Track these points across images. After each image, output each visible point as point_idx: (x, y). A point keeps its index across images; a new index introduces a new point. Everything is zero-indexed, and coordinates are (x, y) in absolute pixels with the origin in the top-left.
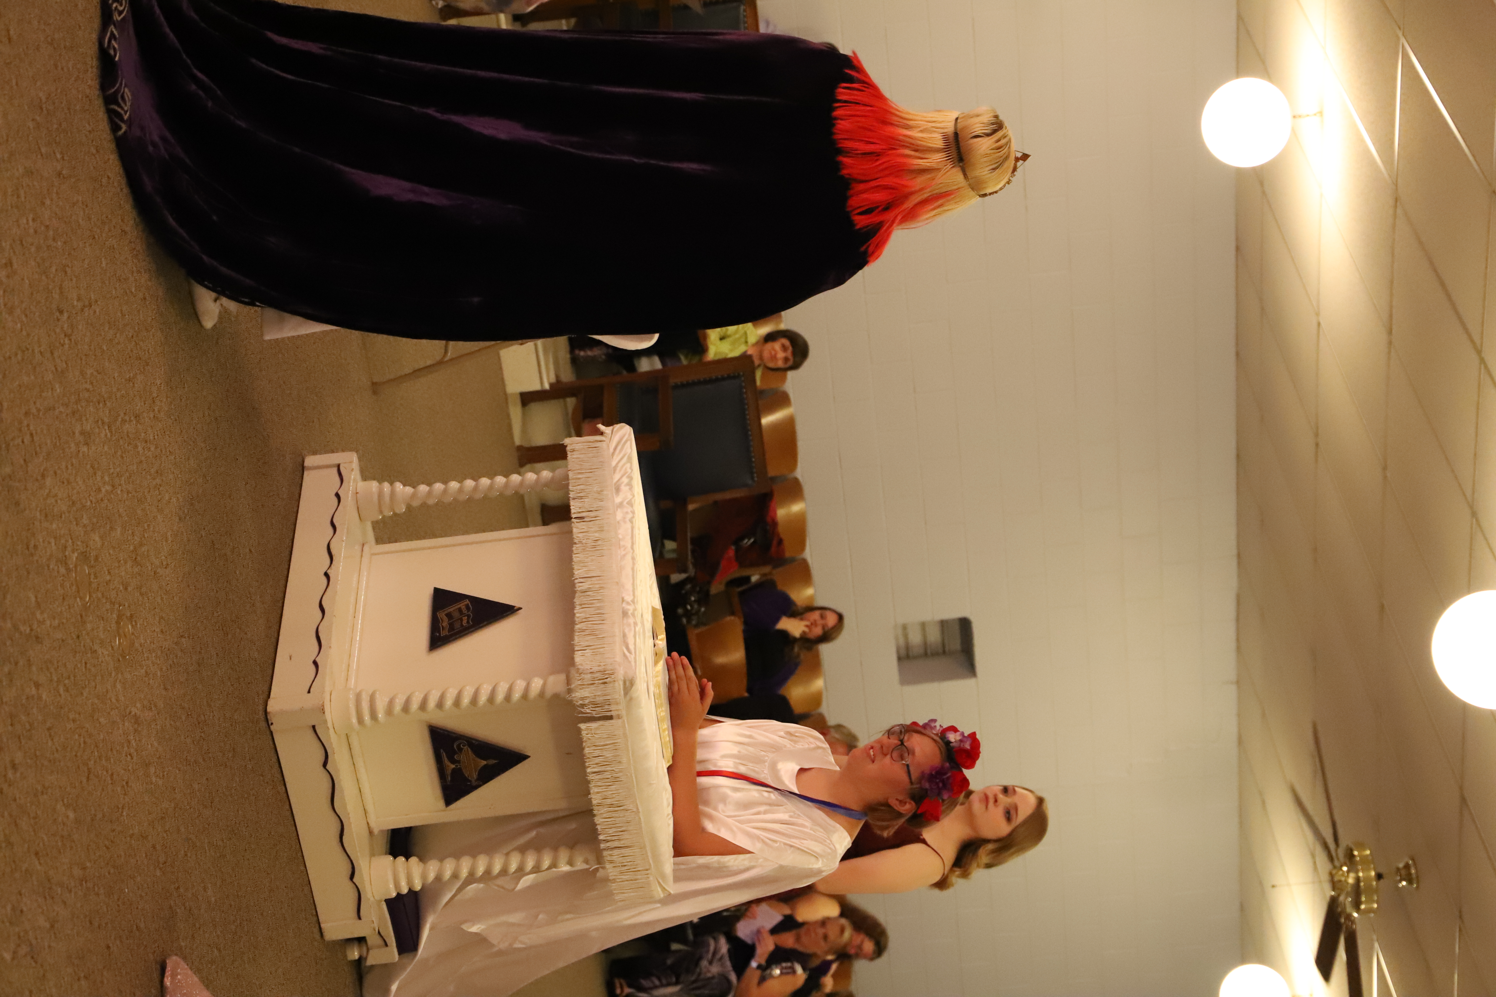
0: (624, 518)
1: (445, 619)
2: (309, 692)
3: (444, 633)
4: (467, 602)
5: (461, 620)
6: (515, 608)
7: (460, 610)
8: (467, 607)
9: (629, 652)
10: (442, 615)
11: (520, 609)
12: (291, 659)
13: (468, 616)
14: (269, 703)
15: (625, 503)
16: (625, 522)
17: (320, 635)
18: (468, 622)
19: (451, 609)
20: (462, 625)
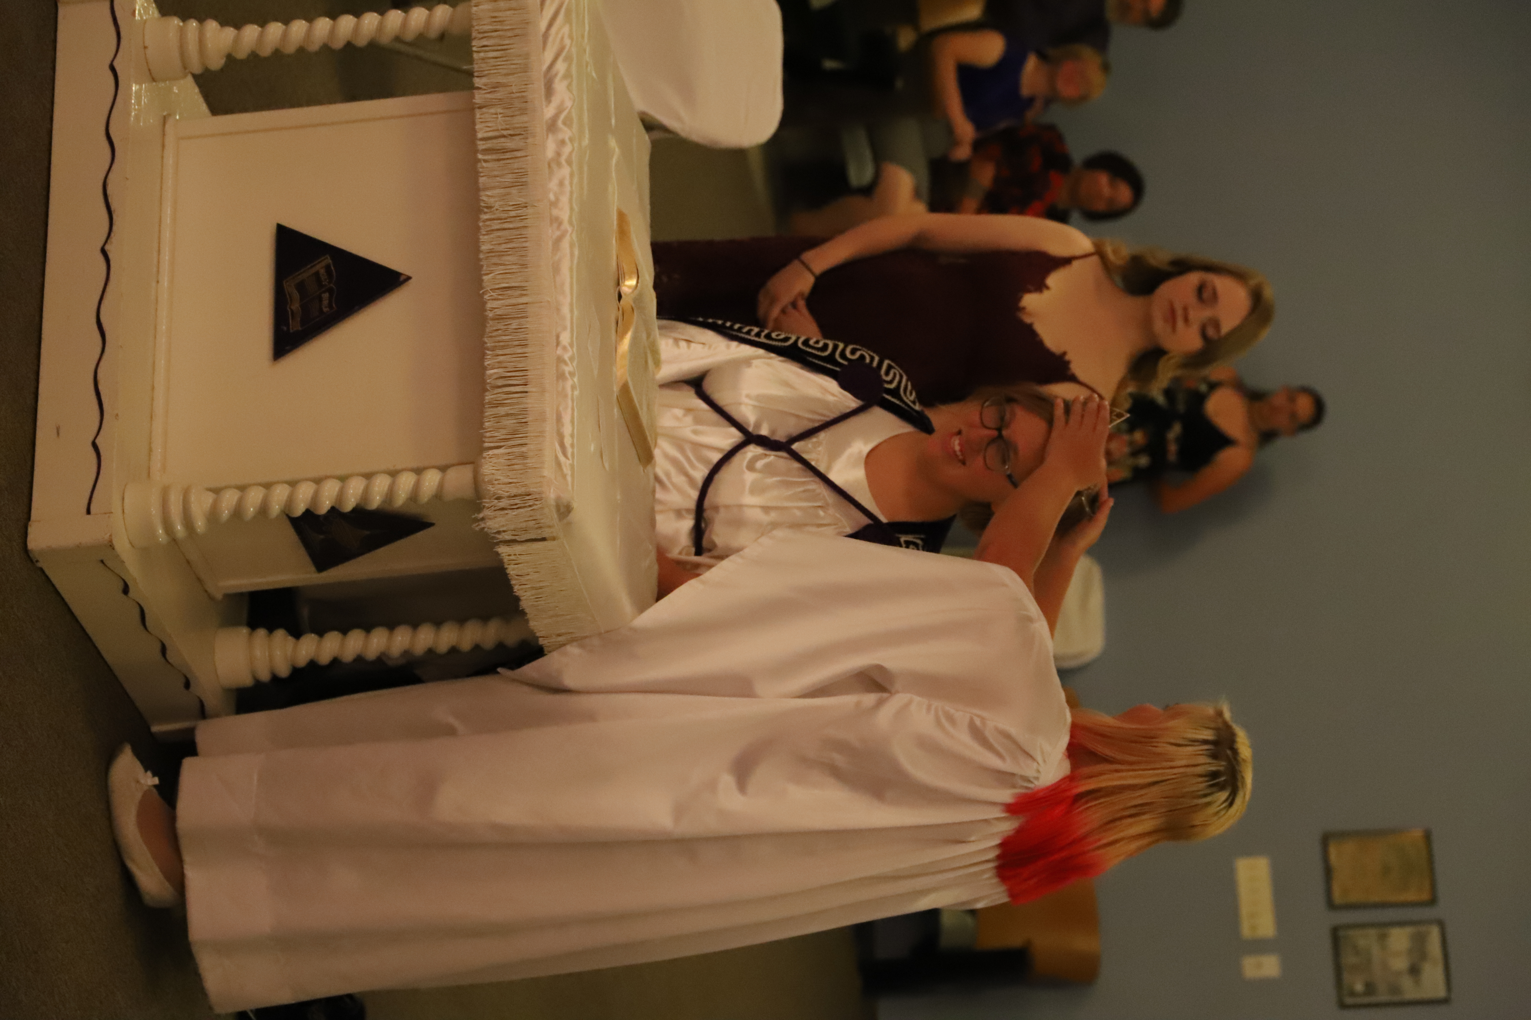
0: (558, 154)
1: (296, 295)
2: (88, 512)
3: (295, 326)
4: (328, 260)
5: (320, 300)
6: (402, 278)
7: (317, 274)
8: (328, 268)
9: (565, 454)
10: (290, 287)
11: (409, 278)
12: (58, 434)
13: (330, 291)
14: (30, 530)
15: (560, 123)
16: (559, 165)
17: (100, 388)
18: (330, 305)
19: (305, 274)
20: (321, 311)
